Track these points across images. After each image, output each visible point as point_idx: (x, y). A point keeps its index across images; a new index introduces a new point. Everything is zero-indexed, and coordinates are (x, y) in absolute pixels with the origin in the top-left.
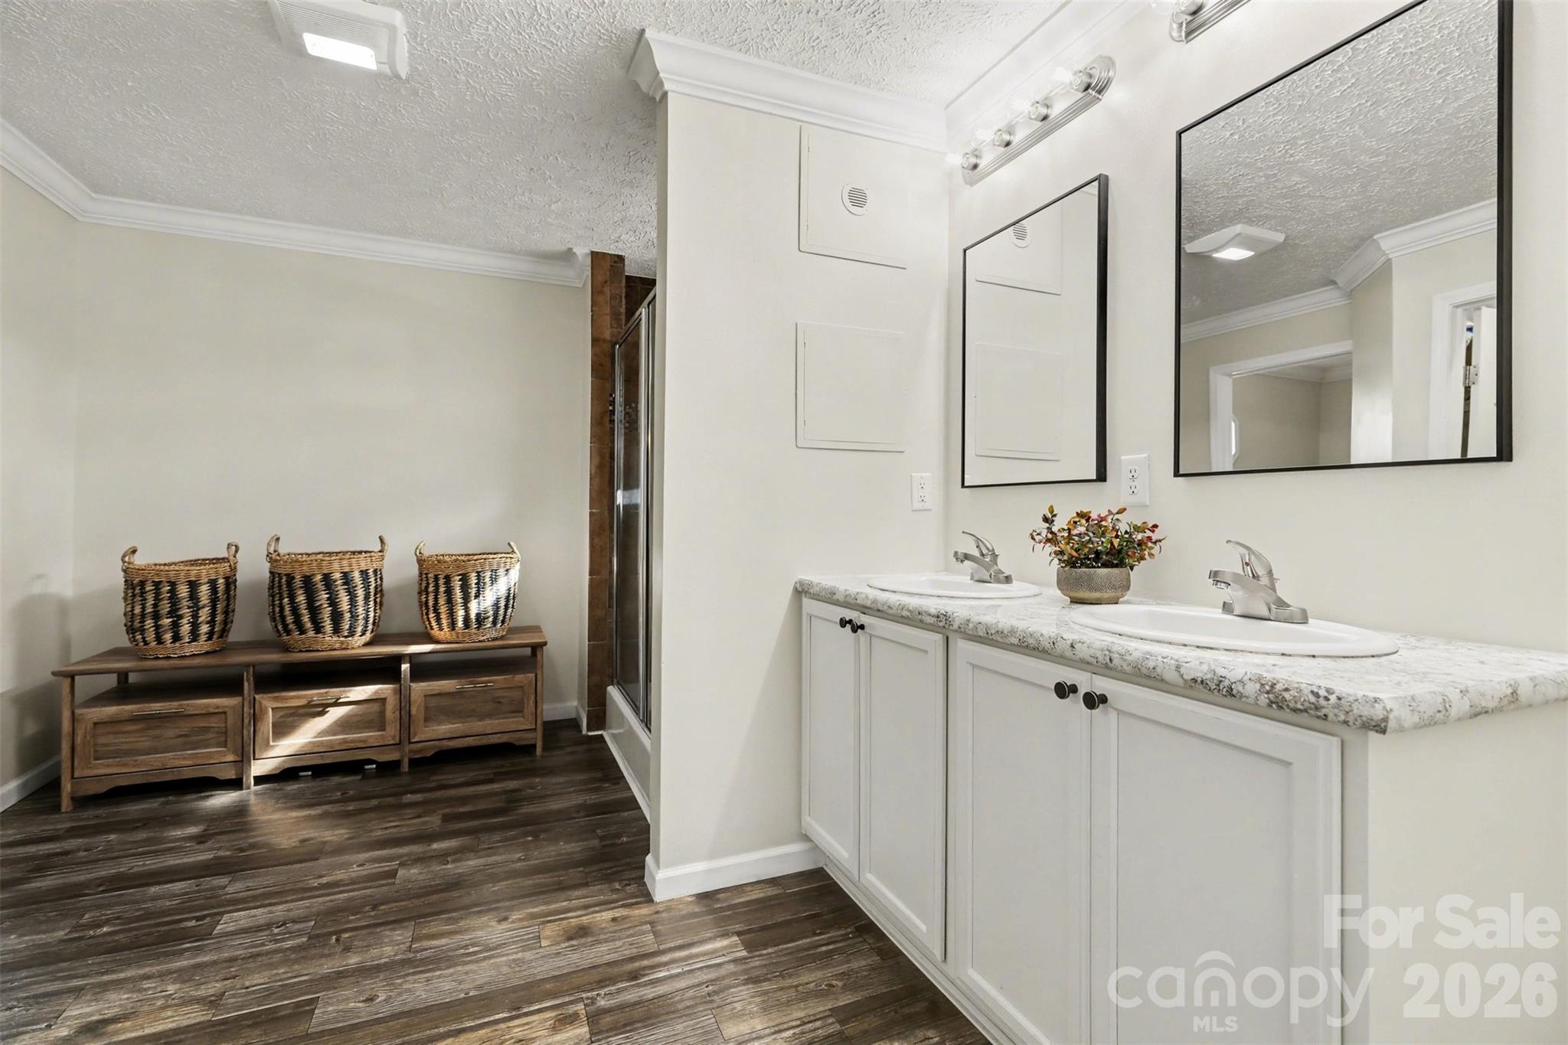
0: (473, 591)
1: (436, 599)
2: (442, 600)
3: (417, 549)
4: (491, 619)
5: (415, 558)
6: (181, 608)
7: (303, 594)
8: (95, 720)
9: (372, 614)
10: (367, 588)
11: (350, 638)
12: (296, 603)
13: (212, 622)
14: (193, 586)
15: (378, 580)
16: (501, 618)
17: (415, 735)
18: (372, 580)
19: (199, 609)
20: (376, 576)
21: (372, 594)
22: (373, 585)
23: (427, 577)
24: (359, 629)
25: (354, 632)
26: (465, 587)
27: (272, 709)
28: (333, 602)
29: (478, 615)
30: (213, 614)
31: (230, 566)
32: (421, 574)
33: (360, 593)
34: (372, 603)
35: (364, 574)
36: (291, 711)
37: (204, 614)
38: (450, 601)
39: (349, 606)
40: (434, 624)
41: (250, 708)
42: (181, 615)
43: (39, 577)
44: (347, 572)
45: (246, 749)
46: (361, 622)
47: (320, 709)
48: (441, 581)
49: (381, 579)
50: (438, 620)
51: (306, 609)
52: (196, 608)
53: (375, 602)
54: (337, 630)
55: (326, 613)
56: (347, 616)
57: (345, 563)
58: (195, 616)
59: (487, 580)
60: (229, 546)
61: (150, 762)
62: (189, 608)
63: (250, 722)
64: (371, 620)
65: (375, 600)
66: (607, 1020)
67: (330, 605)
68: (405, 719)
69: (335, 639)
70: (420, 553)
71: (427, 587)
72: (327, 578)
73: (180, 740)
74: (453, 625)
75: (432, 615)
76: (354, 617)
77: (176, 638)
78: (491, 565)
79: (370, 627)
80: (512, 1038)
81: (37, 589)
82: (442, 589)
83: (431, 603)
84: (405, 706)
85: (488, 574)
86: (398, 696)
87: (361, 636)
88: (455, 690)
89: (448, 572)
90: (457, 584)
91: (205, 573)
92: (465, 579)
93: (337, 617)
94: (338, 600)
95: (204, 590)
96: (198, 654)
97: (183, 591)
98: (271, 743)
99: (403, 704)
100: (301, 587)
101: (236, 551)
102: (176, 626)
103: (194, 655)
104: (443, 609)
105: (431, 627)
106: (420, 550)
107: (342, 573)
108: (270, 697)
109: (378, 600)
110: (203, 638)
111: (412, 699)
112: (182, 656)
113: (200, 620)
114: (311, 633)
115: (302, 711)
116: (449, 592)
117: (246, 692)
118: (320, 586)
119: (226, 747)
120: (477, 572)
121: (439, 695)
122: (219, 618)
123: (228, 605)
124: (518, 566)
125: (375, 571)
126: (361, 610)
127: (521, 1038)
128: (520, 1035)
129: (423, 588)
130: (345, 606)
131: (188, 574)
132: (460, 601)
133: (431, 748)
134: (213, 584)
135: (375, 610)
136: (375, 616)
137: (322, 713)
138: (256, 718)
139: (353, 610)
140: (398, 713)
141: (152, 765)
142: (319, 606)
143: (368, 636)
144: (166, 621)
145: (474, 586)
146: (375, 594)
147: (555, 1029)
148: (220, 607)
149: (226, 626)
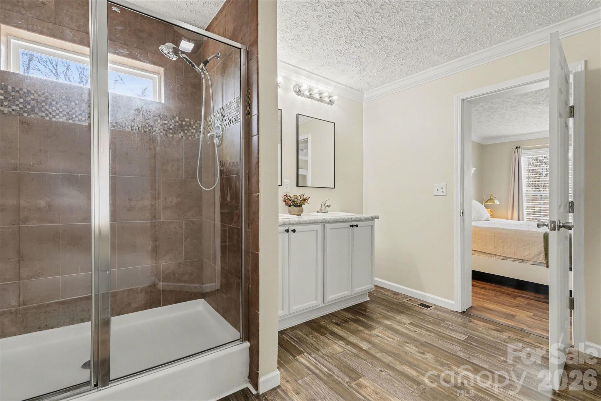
66: (353, 376)
80: (377, 397)
127: (375, 394)
128: (374, 394)
147: (366, 387)
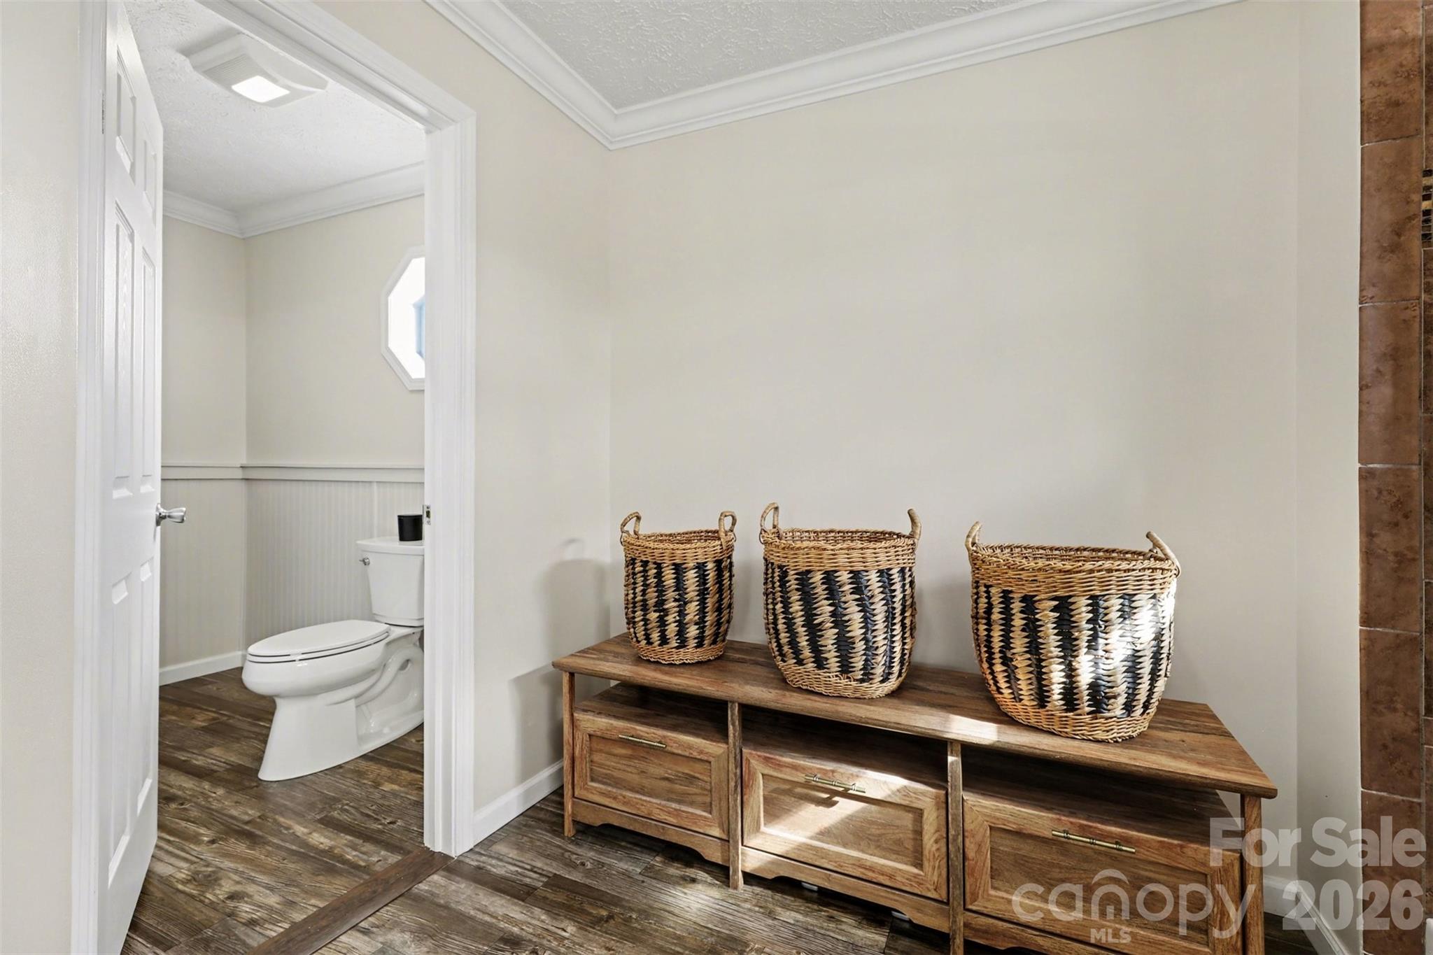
0: (1084, 636)
1: (1007, 639)
2: (1019, 643)
3: (968, 536)
4: (1122, 700)
5: (967, 553)
6: (666, 600)
7: (800, 600)
8: (590, 731)
9: (898, 649)
10: (889, 601)
11: (865, 684)
12: (791, 614)
13: (701, 623)
14: (679, 569)
15: (907, 587)
16: (1142, 697)
17: (974, 900)
18: (898, 587)
19: (686, 603)
20: (904, 579)
21: (898, 611)
22: (899, 595)
23: (988, 592)
24: (879, 670)
25: (873, 674)
26: (1065, 625)
27: (763, 775)
28: (839, 621)
29: (1094, 687)
30: (702, 611)
31: (721, 545)
32: (976, 584)
33: (879, 609)
34: (898, 627)
35: (884, 574)
36: (787, 787)
37: (692, 608)
38: (1034, 647)
39: (864, 630)
40: (1003, 684)
41: (736, 768)
42: (667, 609)
43: (572, 541)
44: (859, 572)
45: (732, 826)
46: (881, 660)
47: (826, 796)
48: (1017, 606)
49: (912, 583)
50: (1011, 678)
51: (803, 626)
52: (682, 602)
53: (903, 626)
54: (845, 668)
55: (829, 637)
56: (860, 646)
57: (855, 554)
58: (682, 613)
59: (1114, 615)
60: (723, 515)
61: (637, 803)
62: (676, 600)
63: (736, 786)
64: (898, 656)
65: (902, 621)
67: (836, 624)
68: (957, 862)
69: (844, 681)
70: (973, 544)
71: (989, 611)
72: (829, 578)
73: (665, 784)
74: (1042, 697)
75: (999, 668)
76: (870, 648)
77: (664, 640)
78: (1122, 583)
79: (896, 669)
81: (570, 554)
82: (1018, 622)
83: (997, 644)
84: (956, 836)
85: (1115, 603)
86: (944, 813)
87: (882, 682)
88: (1051, 837)
89: (1028, 589)
90: (1047, 617)
91: (695, 553)
92: (1064, 607)
93: (844, 644)
94: (846, 618)
95: (691, 577)
96: (689, 664)
97: (669, 577)
98: (763, 828)
99: (952, 832)
100: (797, 590)
101: (734, 524)
102: (662, 623)
103: (684, 664)
104: (1021, 662)
105: (998, 689)
106: (974, 538)
107: (851, 572)
108: (759, 756)
109: (907, 621)
110: (692, 643)
111: (968, 826)
112: (672, 664)
113: (688, 618)
114: (810, 666)
115: (799, 790)
116: (1032, 628)
117: (731, 740)
118: (820, 590)
119: (711, 813)
120: (1091, 597)
121: (1019, 834)
122: (710, 618)
123: (720, 600)
124: (1173, 587)
125: (902, 571)
126: (880, 639)
129: (981, 611)
130: (856, 631)
131: (673, 556)
132: (1056, 652)
133: (1004, 935)
134: (701, 567)
135: (903, 638)
136: (903, 650)
137: (829, 803)
138: (743, 785)
139: (869, 636)
140: (943, 843)
141: (639, 809)
142: (820, 624)
143: (893, 683)
144: (653, 616)
145: (1084, 625)
146: (903, 612)
148: (710, 602)
149: (719, 629)
